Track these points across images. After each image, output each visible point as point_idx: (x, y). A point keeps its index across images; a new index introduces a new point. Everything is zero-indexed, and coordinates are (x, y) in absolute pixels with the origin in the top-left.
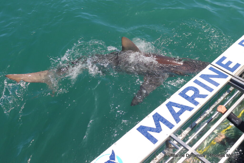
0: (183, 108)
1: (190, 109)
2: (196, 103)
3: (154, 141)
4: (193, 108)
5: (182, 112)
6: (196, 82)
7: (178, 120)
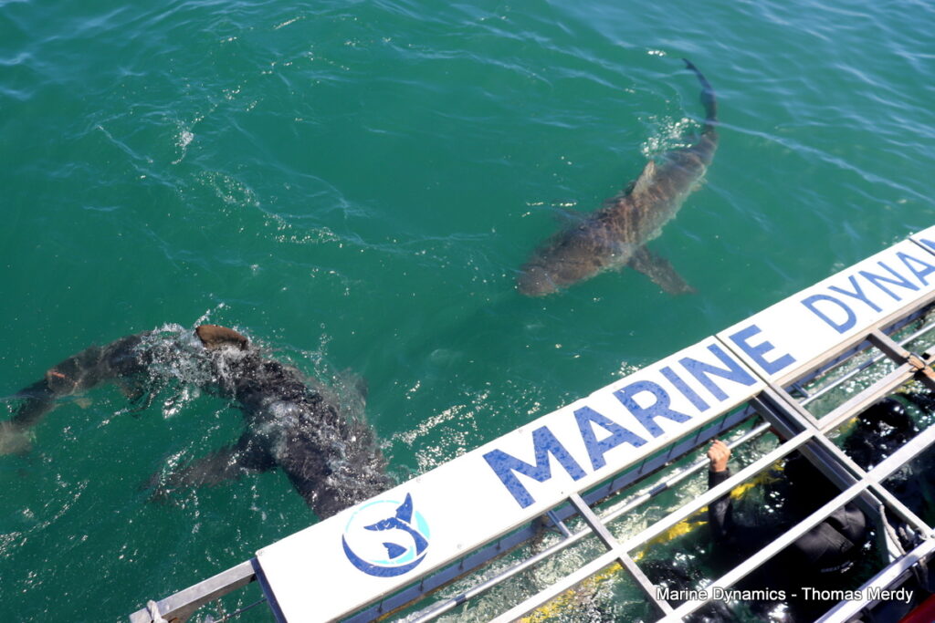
0: (618, 433)
1: (638, 442)
2: (656, 431)
3: (526, 500)
4: (645, 442)
5: (613, 444)
6: (667, 372)
7: (598, 463)
